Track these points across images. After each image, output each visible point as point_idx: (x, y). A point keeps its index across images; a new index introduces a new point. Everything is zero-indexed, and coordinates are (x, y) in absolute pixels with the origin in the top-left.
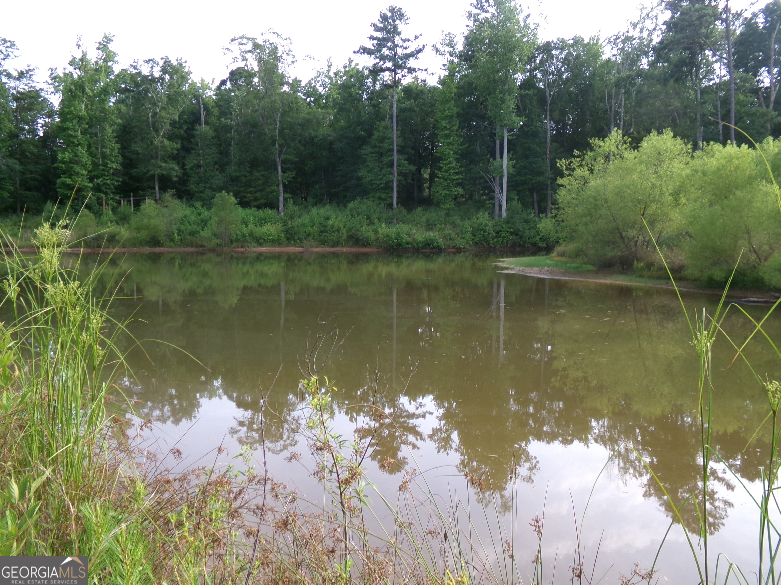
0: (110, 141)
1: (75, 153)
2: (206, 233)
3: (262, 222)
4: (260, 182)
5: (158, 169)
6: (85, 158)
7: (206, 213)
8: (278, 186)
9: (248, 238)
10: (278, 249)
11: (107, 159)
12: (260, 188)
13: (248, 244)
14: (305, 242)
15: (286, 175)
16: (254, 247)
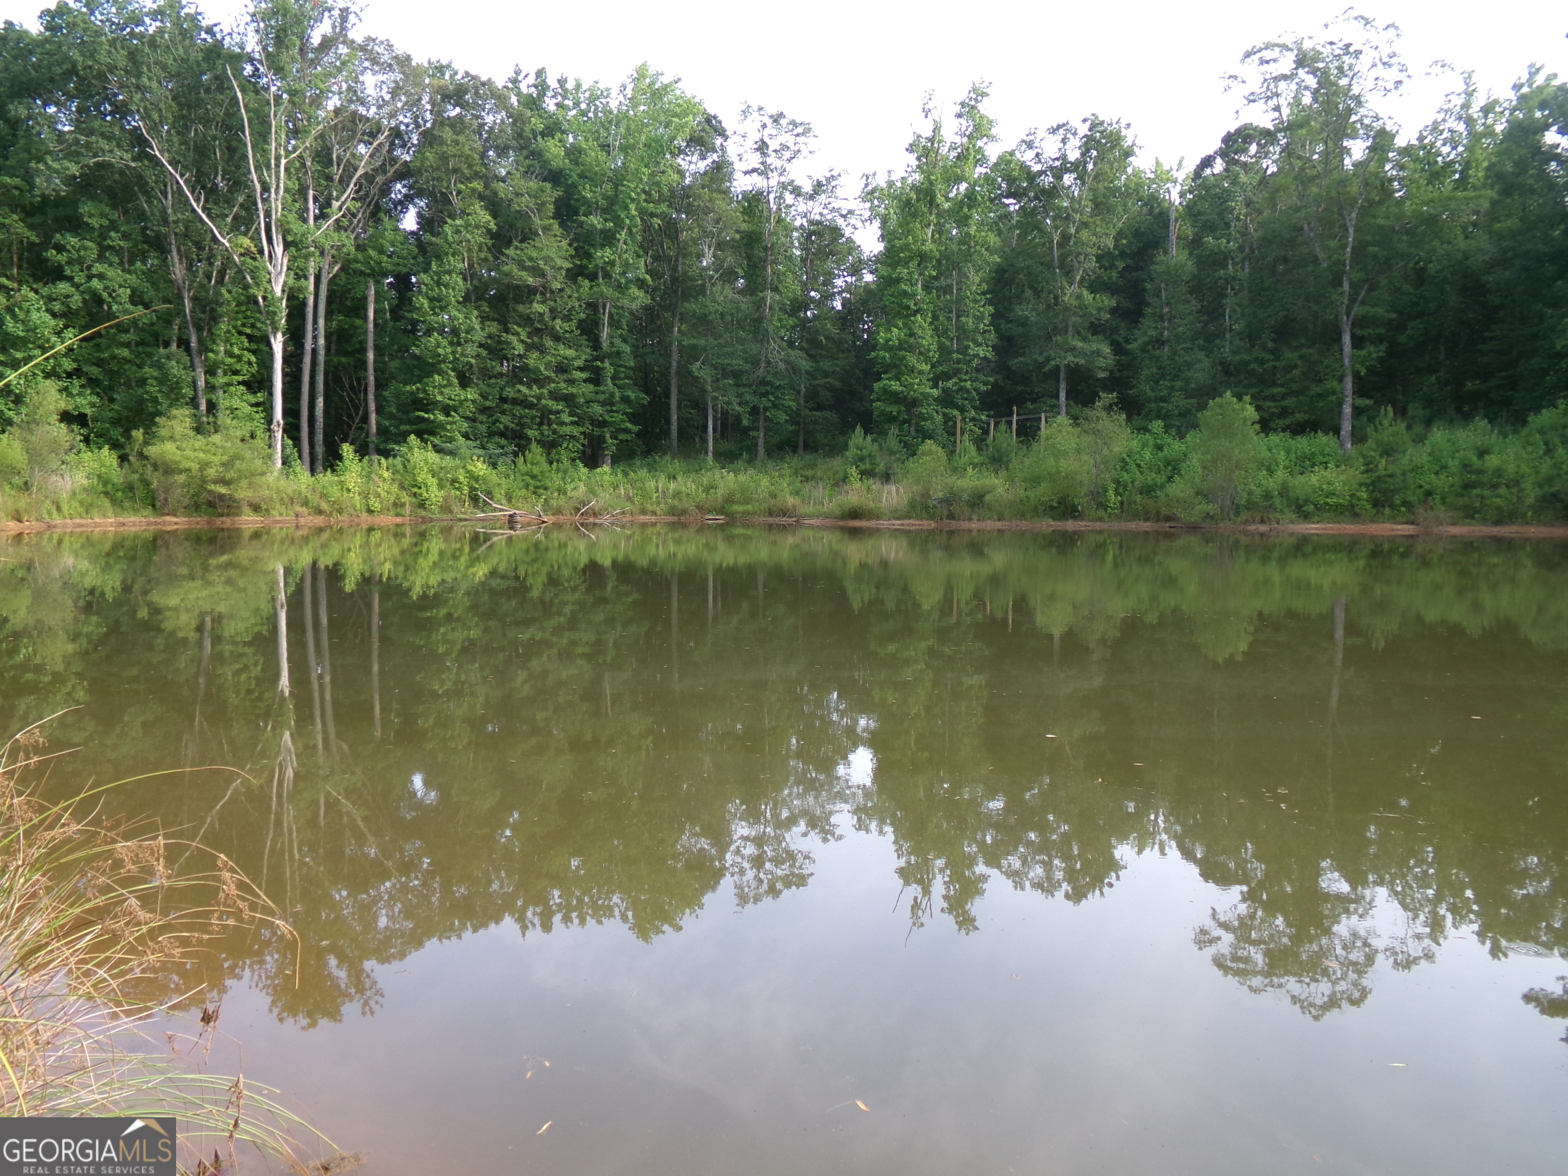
0: (975, 301)
1: (910, 329)
2: (1178, 489)
3: (1305, 463)
4: (1296, 372)
5: (1069, 354)
6: (928, 340)
7: (1175, 447)
8: (1341, 379)
9: (1277, 501)
10: (1350, 528)
11: (968, 339)
12: (1295, 387)
13: (1277, 515)
14: (1421, 511)
15: (1363, 352)
16: (1292, 522)
